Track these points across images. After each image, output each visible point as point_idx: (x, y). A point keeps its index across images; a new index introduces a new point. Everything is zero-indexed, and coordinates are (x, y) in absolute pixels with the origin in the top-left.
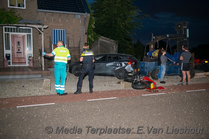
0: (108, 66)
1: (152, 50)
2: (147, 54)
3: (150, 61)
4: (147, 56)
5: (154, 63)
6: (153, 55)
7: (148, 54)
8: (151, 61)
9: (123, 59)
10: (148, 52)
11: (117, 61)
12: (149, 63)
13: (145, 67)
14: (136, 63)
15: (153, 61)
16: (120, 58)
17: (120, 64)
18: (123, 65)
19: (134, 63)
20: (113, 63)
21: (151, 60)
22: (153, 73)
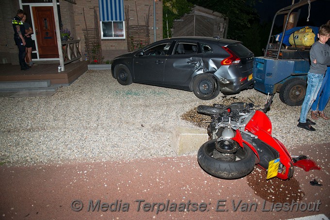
0: (176, 66)
1: (290, 27)
2: (275, 38)
3: (280, 58)
4: (275, 42)
5: (292, 62)
6: (291, 41)
7: (277, 39)
8: (284, 56)
9: (212, 50)
10: (278, 34)
11: (197, 56)
12: (277, 62)
13: (267, 72)
14: (243, 62)
15: (289, 59)
16: (206, 49)
17: (204, 62)
18: (212, 65)
19: (238, 61)
20: (187, 60)
21: (285, 53)
22: (286, 89)
